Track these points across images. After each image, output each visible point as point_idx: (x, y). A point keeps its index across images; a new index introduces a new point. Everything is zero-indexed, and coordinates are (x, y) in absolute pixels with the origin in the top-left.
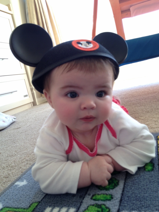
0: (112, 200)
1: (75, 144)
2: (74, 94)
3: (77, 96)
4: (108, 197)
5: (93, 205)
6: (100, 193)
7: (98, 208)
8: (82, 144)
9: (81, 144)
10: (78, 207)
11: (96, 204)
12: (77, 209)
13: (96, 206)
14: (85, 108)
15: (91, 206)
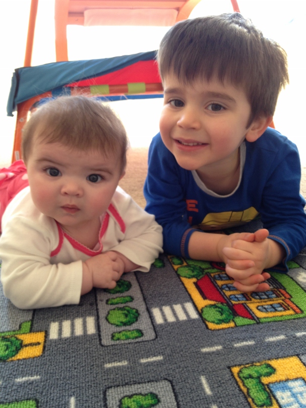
0: (134, 301)
1: (66, 241)
2: (56, 171)
3: (60, 174)
4: (128, 299)
5: (114, 309)
6: (114, 297)
7: (122, 310)
8: (76, 241)
9: (74, 240)
10: (96, 315)
11: (118, 308)
12: (96, 317)
13: (118, 310)
14: (66, 193)
15: (113, 311)
